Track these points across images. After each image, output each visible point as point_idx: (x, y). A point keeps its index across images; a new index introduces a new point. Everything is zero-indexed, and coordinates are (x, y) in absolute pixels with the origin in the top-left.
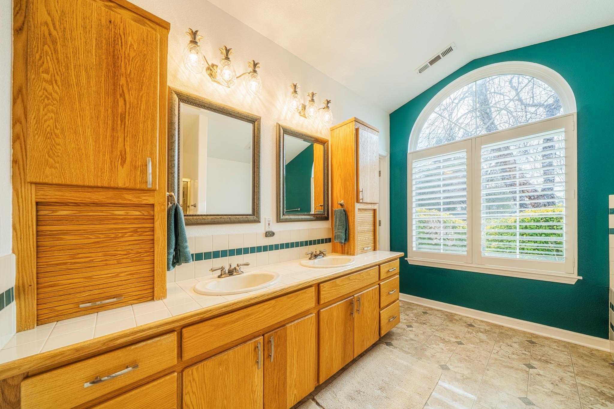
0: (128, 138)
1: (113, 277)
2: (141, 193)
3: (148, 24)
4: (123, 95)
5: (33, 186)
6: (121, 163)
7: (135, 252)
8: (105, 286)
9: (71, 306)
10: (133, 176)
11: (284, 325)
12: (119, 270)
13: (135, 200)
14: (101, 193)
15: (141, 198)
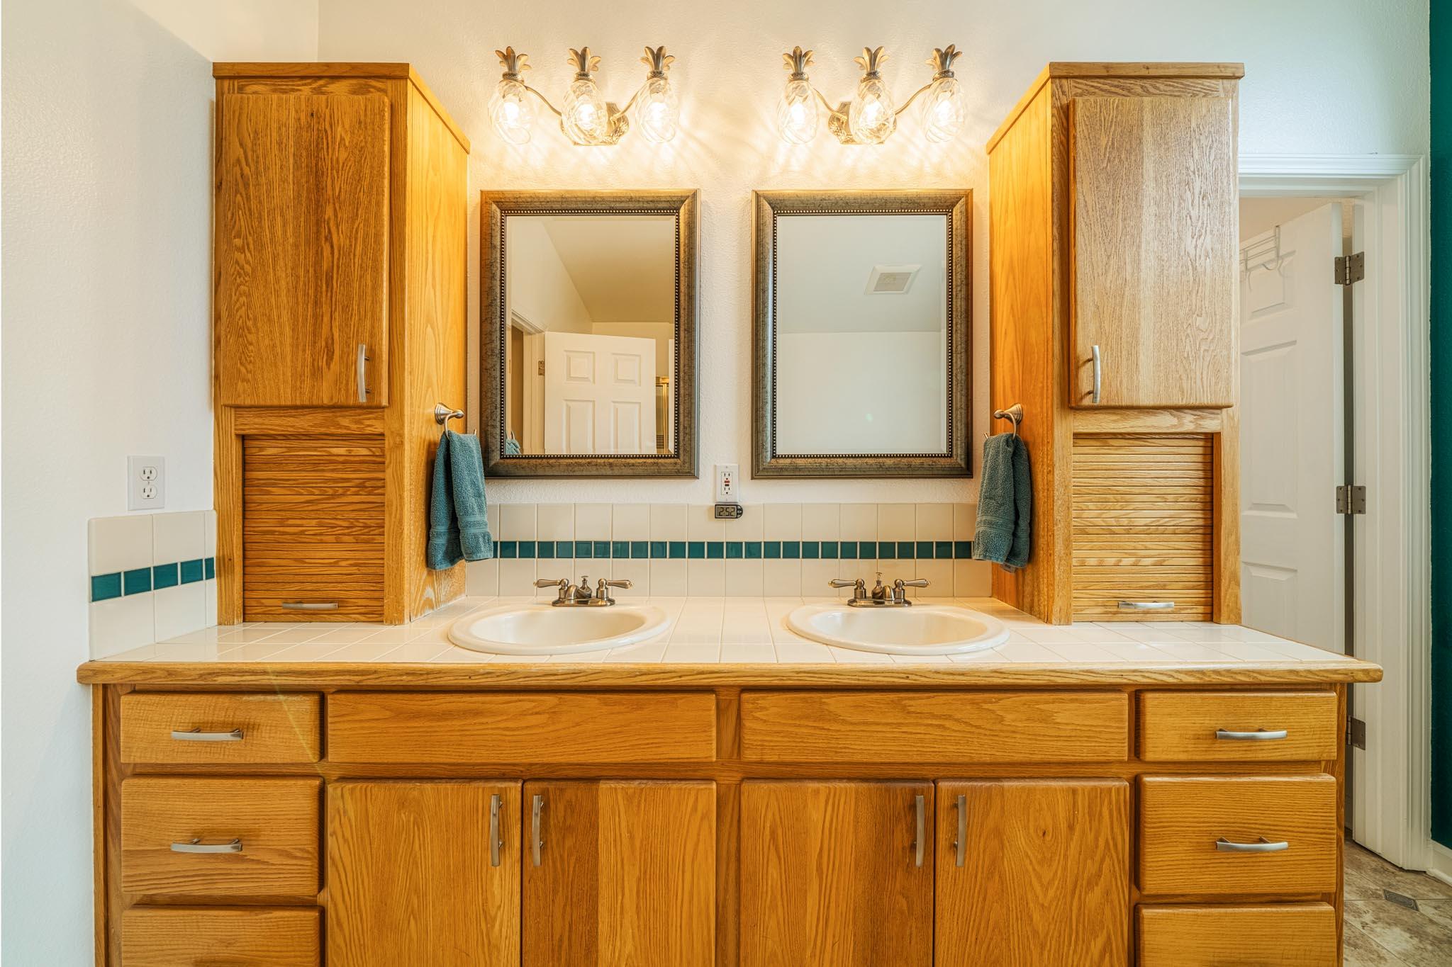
0: (337, 314)
1: (331, 565)
2: (364, 414)
3: (374, 87)
4: (329, 239)
5: (233, 410)
6: (327, 360)
7: (361, 525)
8: (319, 578)
9: (279, 602)
10: (344, 382)
11: (596, 780)
12: (338, 555)
13: (354, 426)
14: (307, 417)
15: (362, 424)
